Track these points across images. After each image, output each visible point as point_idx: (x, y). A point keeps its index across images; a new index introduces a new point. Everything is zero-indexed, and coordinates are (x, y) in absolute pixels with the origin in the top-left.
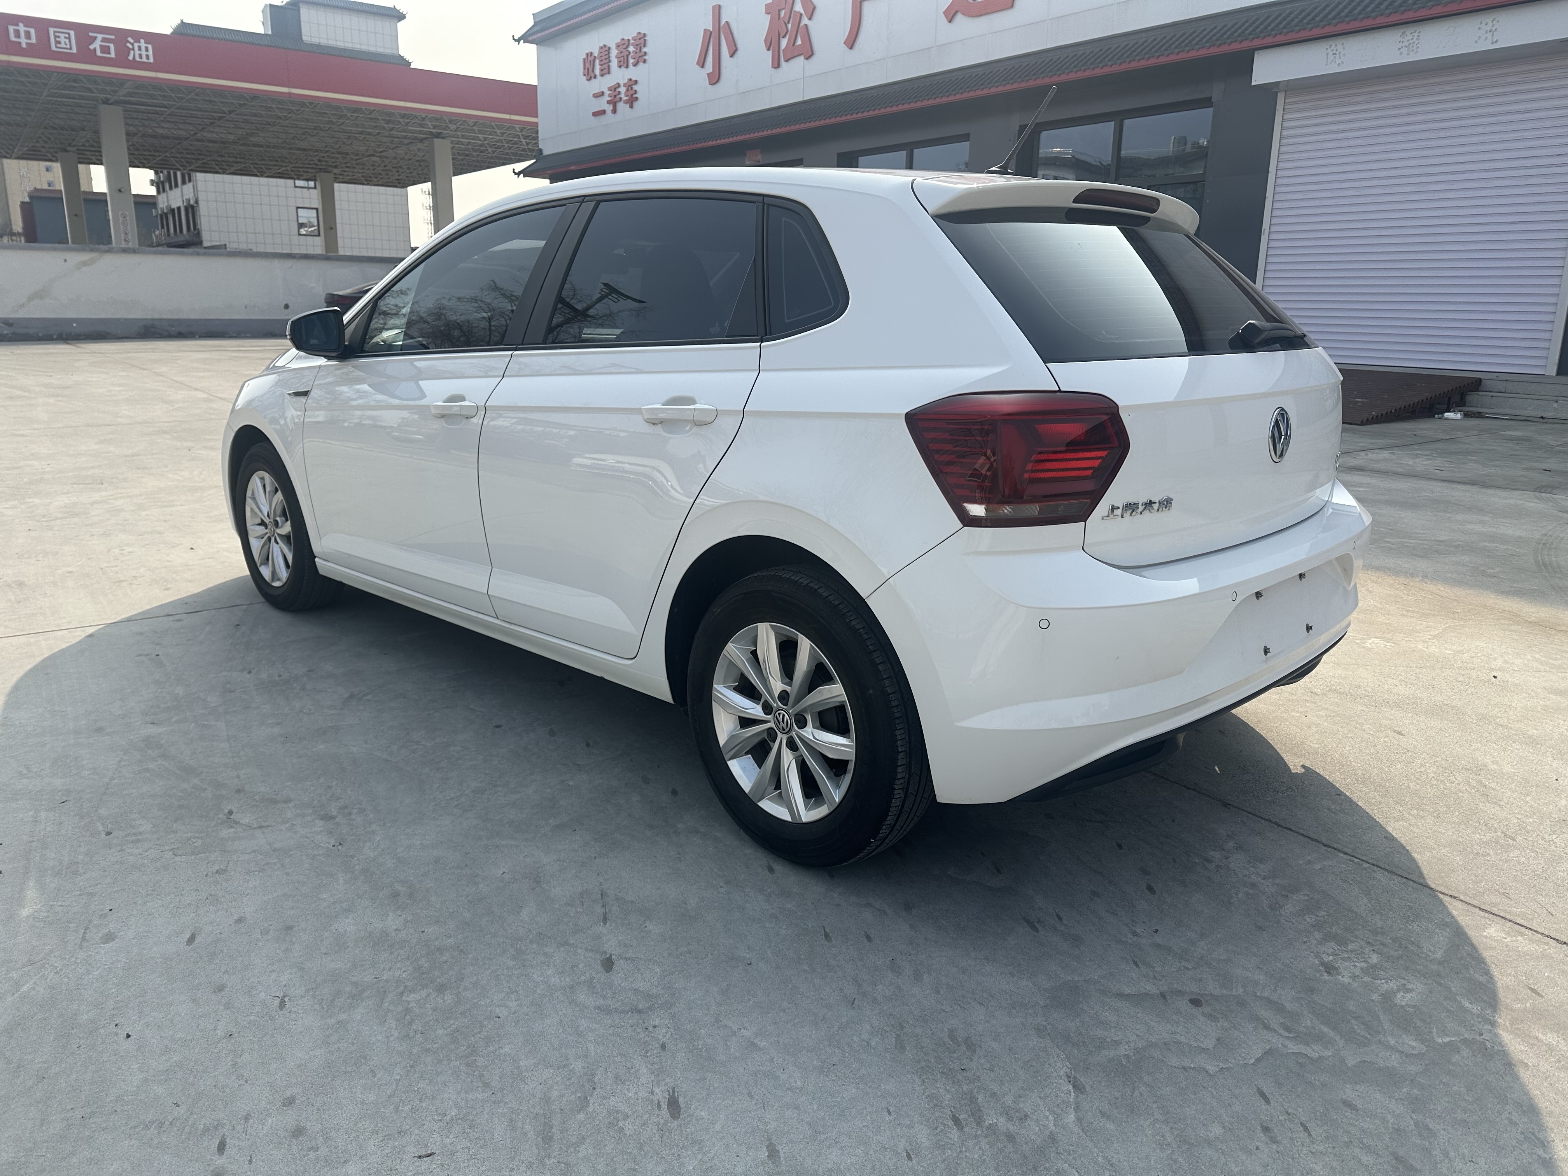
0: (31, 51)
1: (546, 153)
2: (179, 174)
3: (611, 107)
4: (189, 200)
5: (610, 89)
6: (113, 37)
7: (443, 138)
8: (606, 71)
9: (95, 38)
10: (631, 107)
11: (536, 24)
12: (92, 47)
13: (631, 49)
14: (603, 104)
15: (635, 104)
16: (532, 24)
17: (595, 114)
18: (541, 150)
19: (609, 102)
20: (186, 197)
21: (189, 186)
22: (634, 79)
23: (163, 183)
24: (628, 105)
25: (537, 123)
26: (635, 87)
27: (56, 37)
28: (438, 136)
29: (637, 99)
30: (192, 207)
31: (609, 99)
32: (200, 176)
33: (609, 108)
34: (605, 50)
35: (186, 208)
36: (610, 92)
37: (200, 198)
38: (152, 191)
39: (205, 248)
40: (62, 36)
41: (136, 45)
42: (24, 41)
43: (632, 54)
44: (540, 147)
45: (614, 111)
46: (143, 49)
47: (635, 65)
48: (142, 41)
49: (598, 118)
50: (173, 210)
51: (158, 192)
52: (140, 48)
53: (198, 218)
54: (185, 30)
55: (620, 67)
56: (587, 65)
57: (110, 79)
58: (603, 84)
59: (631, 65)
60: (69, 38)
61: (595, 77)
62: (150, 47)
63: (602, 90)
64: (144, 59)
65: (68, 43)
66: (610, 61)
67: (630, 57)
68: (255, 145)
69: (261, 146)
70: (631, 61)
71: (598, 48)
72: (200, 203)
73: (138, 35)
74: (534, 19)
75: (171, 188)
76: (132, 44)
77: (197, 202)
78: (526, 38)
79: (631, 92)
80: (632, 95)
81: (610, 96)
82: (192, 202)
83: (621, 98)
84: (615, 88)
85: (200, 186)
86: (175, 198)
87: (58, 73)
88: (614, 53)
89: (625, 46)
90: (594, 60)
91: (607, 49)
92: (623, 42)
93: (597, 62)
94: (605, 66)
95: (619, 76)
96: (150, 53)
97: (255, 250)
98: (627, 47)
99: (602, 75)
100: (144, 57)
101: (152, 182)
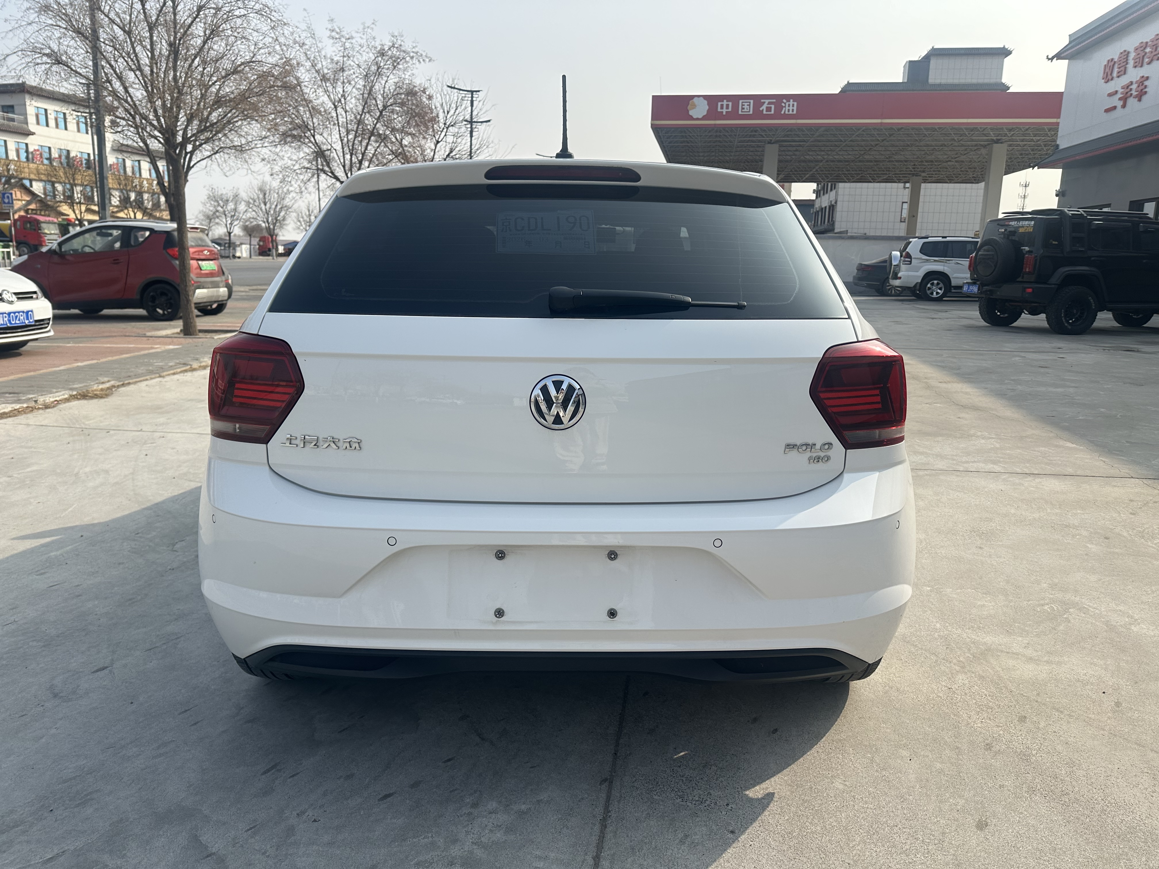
0: (729, 116)
1: (1061, 147)
2: (830, 184)
3: (1121, 103)
4: (831, 201)
5: (1123, 88)
6: (774, 101)
7: (1001, 143)
8: (1123, 72)
9: (764, 102)
10: (1140, 100)
11: (1070, 42)
12: (761, 109)
13: (1148, 50)
14: (1115, 101)
15: (1144, 98)
16: (1067, 42)
17: (1107, 111)
18: (1058, 146)
19: (1120, 99)
20: (831, 199)
21: (834, 192)
22: (1146, 76)
23: (820, 191)
24: (1137, 99)
25: (1058, 123)
26: (1146, 83)
27: (742, 105)
28: (997, 142)
29: (1146, 93)
30: (833, 206)
31: (1122, 96)
32: (841, 185)
33: (1120, 104)
34: (1126, 54)
35: (830, 207)
36: (1123, 90)
37: (839, 200)
38: (813, 197)
39: (836, 233)
40: (746, 104)
41: (787, 104)
42: (724, 110)
43: (1148, 54)
44: (1058, 143)
45: (1124, 106)
46: (791, 105)
47: (1149, 63)
48: (791, 100)
49: (1109, 114)
50: (822, 209)
51: (817, 197)
52: (789, 106)
53: (835, 213)
54: (850, 89)
55: (1135, 67)
56: (1107, 70)
57: (770, 127)
58: (1118, 84)
59: (1145, 63)
60: (749, 105)
61: (1112, 79)
62: (795, 104)
63: (1117, 89)
64: (791, 112)
65: (747, 108)
66: (1127, 64)
67: (1145, 57)
68: (868, 161)
69: (871, 161)
70: (1146, 60)
71: (1118, 54)
72: (838, 203)
73: (788, 97)
74: (1070, 38)
75: (824, 194)
76: (785, 104)
77: (836, 203)
78: (1059, 56)
79: (1141, 88)
80: (1142, 90)
81: (1122, 93)
82: (833, 203)
83: (1131, 94)
84: (1128, 86)
85: (840, 192)
86: (825, 201)
87: (741, 127)
88: (1132, 55)
89: (1142, 49)
90: (1114, 65)
91: (1126, 53)
92: (1142, 45)
93: (1116, 66)
94: (1123, 68)
95: (1133, 74)
96: (795, 108)
97: (868, 234)
98: (1145, 48)
99: (1118, 77)
100: (791, 111)
101: (814, 191)
